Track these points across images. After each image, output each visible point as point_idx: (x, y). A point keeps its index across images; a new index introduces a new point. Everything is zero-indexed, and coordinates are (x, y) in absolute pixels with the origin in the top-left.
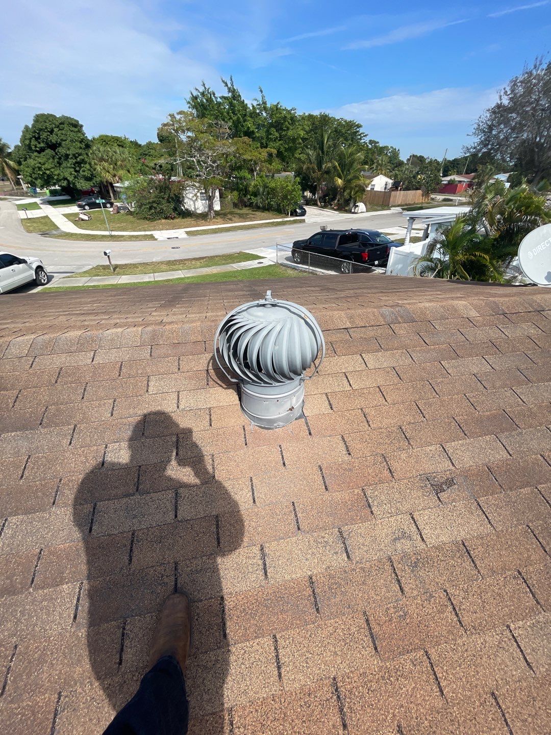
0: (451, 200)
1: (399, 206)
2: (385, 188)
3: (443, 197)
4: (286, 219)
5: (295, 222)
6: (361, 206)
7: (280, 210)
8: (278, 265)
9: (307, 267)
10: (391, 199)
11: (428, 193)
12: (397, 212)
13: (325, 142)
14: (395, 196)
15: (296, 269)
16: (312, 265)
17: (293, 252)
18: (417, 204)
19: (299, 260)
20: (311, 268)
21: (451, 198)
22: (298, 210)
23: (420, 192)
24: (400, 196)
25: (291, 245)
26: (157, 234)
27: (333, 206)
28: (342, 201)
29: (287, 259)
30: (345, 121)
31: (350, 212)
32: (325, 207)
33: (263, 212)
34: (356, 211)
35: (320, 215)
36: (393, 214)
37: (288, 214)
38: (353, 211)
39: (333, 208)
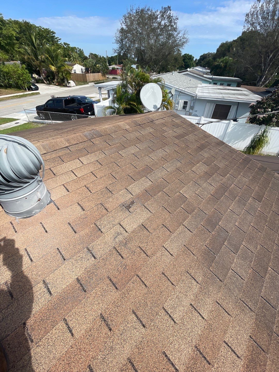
0: (116, 78)
1: (92, 82)
2: (82, 72)
3: (112, 77)
4: (26, 93)
5: (33, 94)
6: (72, 83)
7: (19, 87)
8: (30, 123)
9: (51, 121)
10: (87, 78)
11: (104, 74)
12: (93, 85)
13: (34, 41)
14: (89, 77)
15: (44, 124)
16: (53, 119)
17: (38, 113)
18: (101, 80)
19: (44, 118)
20: (53, 121)
21: (116, 77)
22: (32, 87)
23: (100, 74)
24: (91, 76)
25: (35, 109)
27: (55, 83)
28: (59, 80)
29: (36, 118)
30: (43, 28)
31: (66, 86)
32: (50, 84)
33: (6, 89)
34: (70, 86)
35: (48, 89)
36: (91, 86)
37: (26, 89)
38: (68, 86)
39: (55, 85)
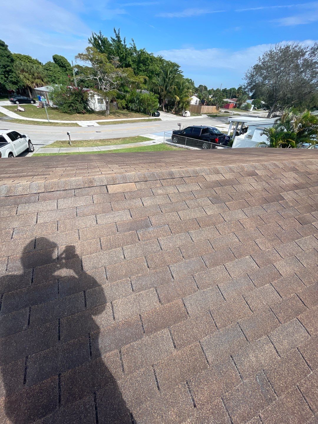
0: (229, 112)
1: (205, 114)
2: (196, 104)
3: (225, 111)
4: (150, 118)
5: (156, 120)
6: (188, 113)
7: (145, 112)
8: (164, 144)
9: (184, 146)
10: (202, 110)
11: (218, 107)
12: (206, 117)
14: (203, 108)
17: (173, 137)
18: (213, 113)
19: (176, 142)
21: (229, 111)
22: (156, 113)
23: (215, 107)
24: (205, 108)
26: (79, 123)
27: (172, 112)
28: (177, 109)
31: (182, 116)
32: (168, 112)
33: (136, 113)
34: (185, 116)
35: (167, 116)
36: (204, 118)
37: (150, 115)
38: (184, 115)
39: (172, 113)
